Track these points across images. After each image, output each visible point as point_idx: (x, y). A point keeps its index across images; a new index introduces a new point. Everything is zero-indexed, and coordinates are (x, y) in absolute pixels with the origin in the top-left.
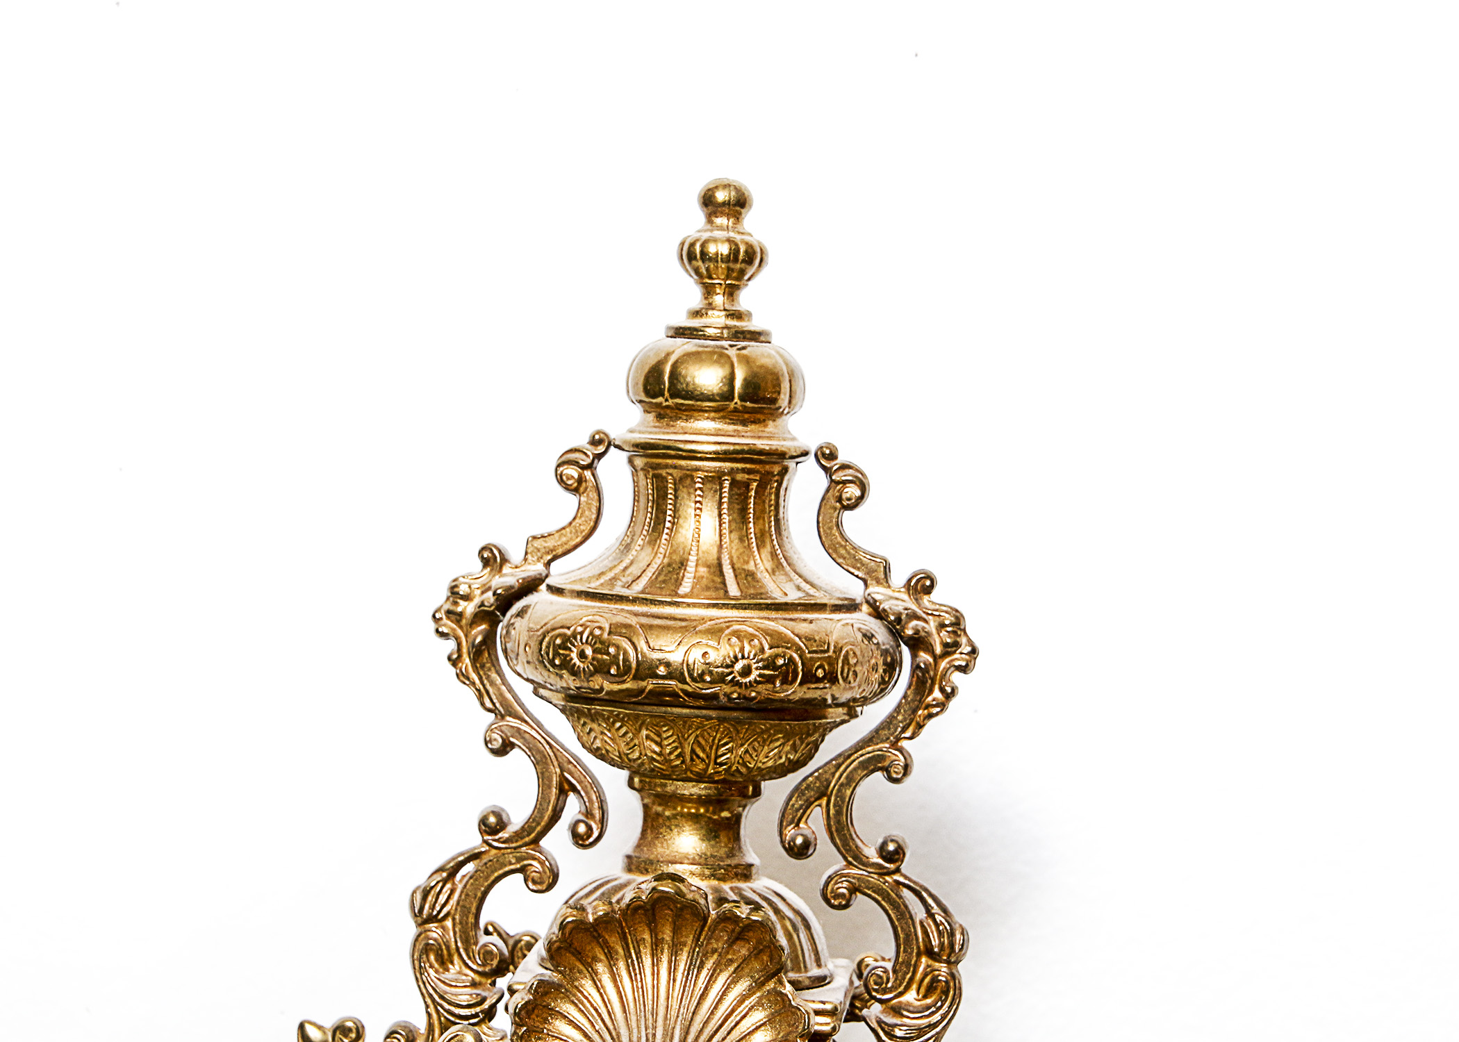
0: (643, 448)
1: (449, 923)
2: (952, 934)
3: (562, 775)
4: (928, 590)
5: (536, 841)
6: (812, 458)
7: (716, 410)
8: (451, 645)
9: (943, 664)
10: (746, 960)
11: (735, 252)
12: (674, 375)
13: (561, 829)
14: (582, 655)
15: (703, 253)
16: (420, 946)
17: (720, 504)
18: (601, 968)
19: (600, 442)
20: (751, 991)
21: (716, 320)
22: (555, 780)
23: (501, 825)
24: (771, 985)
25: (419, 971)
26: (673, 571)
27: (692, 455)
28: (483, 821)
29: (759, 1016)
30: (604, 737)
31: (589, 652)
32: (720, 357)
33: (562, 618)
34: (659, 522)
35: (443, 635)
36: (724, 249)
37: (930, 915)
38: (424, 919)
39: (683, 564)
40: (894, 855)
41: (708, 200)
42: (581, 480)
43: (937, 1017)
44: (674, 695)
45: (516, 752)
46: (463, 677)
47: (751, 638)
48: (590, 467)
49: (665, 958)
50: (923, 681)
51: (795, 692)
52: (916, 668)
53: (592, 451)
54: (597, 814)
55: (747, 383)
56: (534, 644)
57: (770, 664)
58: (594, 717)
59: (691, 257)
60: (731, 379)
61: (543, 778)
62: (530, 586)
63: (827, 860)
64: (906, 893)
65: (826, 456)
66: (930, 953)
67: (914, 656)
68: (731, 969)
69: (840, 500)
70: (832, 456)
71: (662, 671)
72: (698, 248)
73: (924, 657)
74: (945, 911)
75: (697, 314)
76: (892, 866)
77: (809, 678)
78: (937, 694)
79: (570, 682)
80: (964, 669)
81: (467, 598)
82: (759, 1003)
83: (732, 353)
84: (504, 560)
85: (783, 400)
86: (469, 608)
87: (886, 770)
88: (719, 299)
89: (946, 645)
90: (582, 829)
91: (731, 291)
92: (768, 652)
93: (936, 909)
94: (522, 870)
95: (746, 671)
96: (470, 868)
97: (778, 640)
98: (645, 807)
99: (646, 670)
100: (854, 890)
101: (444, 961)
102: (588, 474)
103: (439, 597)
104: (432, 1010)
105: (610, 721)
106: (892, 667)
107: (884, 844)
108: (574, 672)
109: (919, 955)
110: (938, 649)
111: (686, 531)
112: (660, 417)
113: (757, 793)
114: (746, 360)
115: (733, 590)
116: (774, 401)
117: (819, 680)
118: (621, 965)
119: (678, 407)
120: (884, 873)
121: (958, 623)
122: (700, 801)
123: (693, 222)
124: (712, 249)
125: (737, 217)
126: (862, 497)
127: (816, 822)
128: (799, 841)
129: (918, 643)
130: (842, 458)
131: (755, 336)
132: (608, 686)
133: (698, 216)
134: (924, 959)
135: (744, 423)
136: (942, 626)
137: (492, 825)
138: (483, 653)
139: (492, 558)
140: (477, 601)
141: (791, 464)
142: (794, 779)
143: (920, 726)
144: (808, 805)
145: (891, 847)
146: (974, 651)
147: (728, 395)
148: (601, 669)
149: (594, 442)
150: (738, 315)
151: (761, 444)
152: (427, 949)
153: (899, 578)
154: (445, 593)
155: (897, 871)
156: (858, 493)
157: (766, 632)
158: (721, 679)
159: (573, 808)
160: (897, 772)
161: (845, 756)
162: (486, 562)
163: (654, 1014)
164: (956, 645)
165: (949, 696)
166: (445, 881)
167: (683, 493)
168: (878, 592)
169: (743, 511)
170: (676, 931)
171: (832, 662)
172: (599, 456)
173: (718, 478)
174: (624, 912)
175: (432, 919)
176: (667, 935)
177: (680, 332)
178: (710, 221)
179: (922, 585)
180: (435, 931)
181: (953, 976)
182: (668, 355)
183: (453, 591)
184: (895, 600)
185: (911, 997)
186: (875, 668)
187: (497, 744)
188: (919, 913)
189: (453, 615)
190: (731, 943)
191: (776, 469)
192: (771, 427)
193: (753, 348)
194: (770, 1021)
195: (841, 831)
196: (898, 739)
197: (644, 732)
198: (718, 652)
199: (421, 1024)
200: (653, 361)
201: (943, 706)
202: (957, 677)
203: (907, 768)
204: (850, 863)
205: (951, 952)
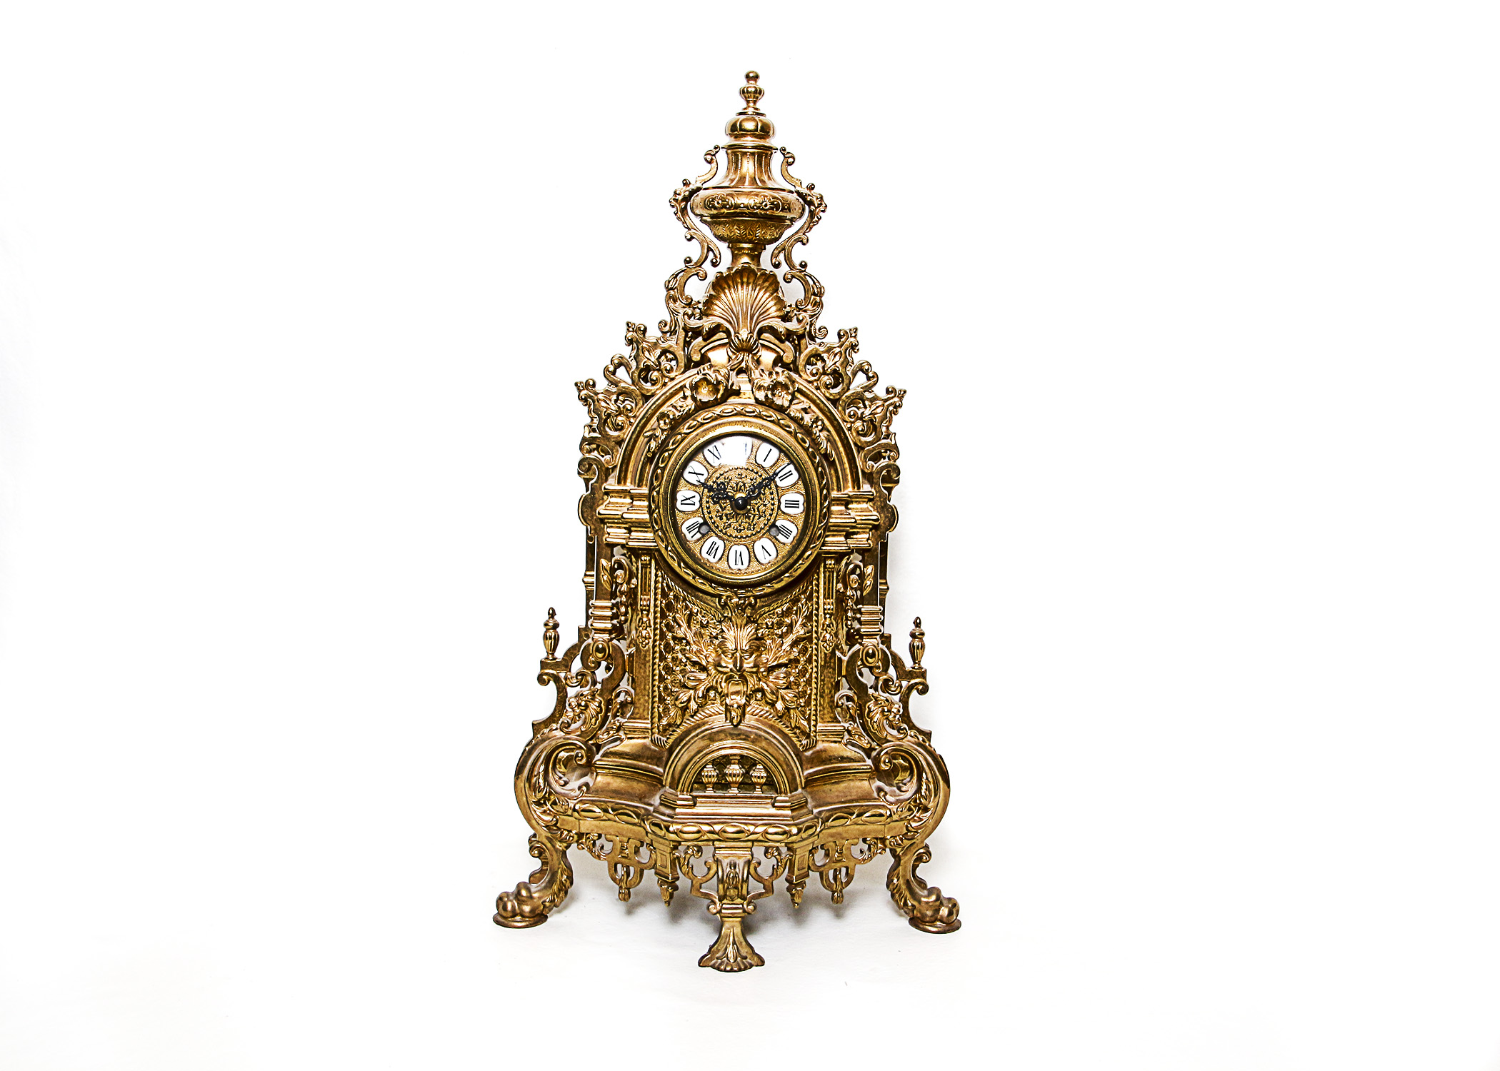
0: (731, 147)
1: (676, 290)
2: (821, 288)
3: (708, 247)
4: (813, 189)
5: (700, 266)
6: (779, 151)
7: (752, 134)
8: (674, 209)
9: (818, 210)
10: (768, 287)
11: (756, 90)
12: (740, 125)
13: (708, 262)
14: (718, 203)
15: (747, 91)
16: (668, 297)
17: (754, 162)
18: (727, 291)
19: (717, 148)
20: (770, 296)
21: (750, 111)
22: (706, 247)
23: (690, 261)
24: (775, 294)
25: (668, 304)
26: (742, 179)
27: (746, 148)
28: (685, 260)
29: (772, 303)
30: (722, 231)
31: (720, 202)
32: (754, 120)
33: (711, 194)
34: (737, 167)
35: (673, 206)
36: (753, 90)
37: (814, 283)
38: (668, 289)
39: (745, 178)
40: (804, 265)
41: (747, 76)
42: (712, 159)
43: (817, 312)
44: (745, 213)
45: (694, 240)
46: (679, 218)
47: (767, 196)
48: (714, 155)
49: (745, 287)
50: (812, 214)
51: (779, 213)
52: (811, 211)
53: (715, 151)
54: (719, 256)
55: (762, 127)
56: (703, 202)
57: (772, 203)
58: (720, 223)
59: (743, 92)
60: (757, 126)
61: (702, 247)
62: (699, 189)
63: (785, 268)
64: (807, 277)
65: (783, 150)
66: (814, 294)
67: (809, 207)
68: (764, 290)
69: (787, 162)
70: (785, 150)
71: (742, 206)
72: (745, 90)
73: (812, 208)
74: (819, 282)
75: (745, 109)
76: (803, 269)
77: (783, 209)
78: (816, 218)
79: (714, 212)
80: (823, 211)
81: (679, 194)
82: (772, 300)
83: (756, 118)
84: (690, 183)
85: (771, 132)
86: (680, 198)
87: (802, 241)
88: (751, 104)
89: (818, 204)
90: (714, 261)
91: (755, 102)
92: (772, 200)
93: (816, 281)
94: (697, 274)
95: (766, 206)
96: (681, 274)
97: (774, 198)
98: (733, 253)
99: (737, 206)
100: (793, 277)
101: (675, 301)
102: (714, 157)
103: (671, 195)
104: (672, 315)
105: (724, 224)
106: (804, 210)
107: (801, 263)
108: (715, 208)
109: (811, 295)
110: (816, 206)
111: (744, 170)
112: (736, 137)
113: (765, 249)
114: (761, 121)
115: (760, 184)
116: (769, 132)
117: (786, 209)
118: (732, 290)
119: (742, 134)
120: (801, 272)
121: (822, 198)
122: (749, 249)
123: (743, 83)
124: (749, 90)
125: (756, 81)
126: (793, 162)
127: (781, 257)
128: (777, 263)
129: (810, 203)
130: (787, 151)
131: (762, 115)
132: (726, 211)
133: (745, 81)
134: (813, 297)
135: (760, 138)
136: (817, 198)
137: (688, 261)
138: (684, 210)
139: (686, 183)
140: (682, 195)
141: (774, 151)
142: (775, 245)
143: (811, 228)
144: (779, 252)
145: (803, 264)
146: (826, 206)
147: (756, 130)
148: (724, 207)
149: (715, 148)
150: (757, 109)
151: (766, 144)
152: (670, 297)
153: (804, 185)
154: (673, 193)
155: (805, 271)
156: (792, 160)
157: (771, 196)
158: (758, 208)
159: (711, 255)
160: (805, 241)
161: (789, 238)
162: (684, 184)
163: (742, 303)
164: (821, 204)
165: (819, 219)
166: (675, 278)
167: (743, 159)
168: (798, 188)
169: (761, 164)
170: (748, 279)
171: (789, 204)
172: (717, 152)
173: (753, 154)
174: (733, 273)
175: (671, 289)
176: (745, 280)
177: (740, 114)
178: (748, 82)
179: (811, 187)
180: (672, 292)
181: (821, 300)
182: (738, 120)
183: (675, 193)
184: (804, 191)
185: (809, 307)
186: (800, 209)
187: (689, 237)
188: (811, 282)
189: (676, 200)
190: (764, 282)
191: (770, 153)
192: (767, 140)
193: (761, 118)
194: (775, 304)
195: (788, 260)
196: (805, 232)
197: (735, 227)
198: (758, 200)
199: (668, 320)
200: (734, 121)
201: (817, 222)
202: (821, 214)
203: (808, 240)
204: (791, 269)
205: (820, 294)
